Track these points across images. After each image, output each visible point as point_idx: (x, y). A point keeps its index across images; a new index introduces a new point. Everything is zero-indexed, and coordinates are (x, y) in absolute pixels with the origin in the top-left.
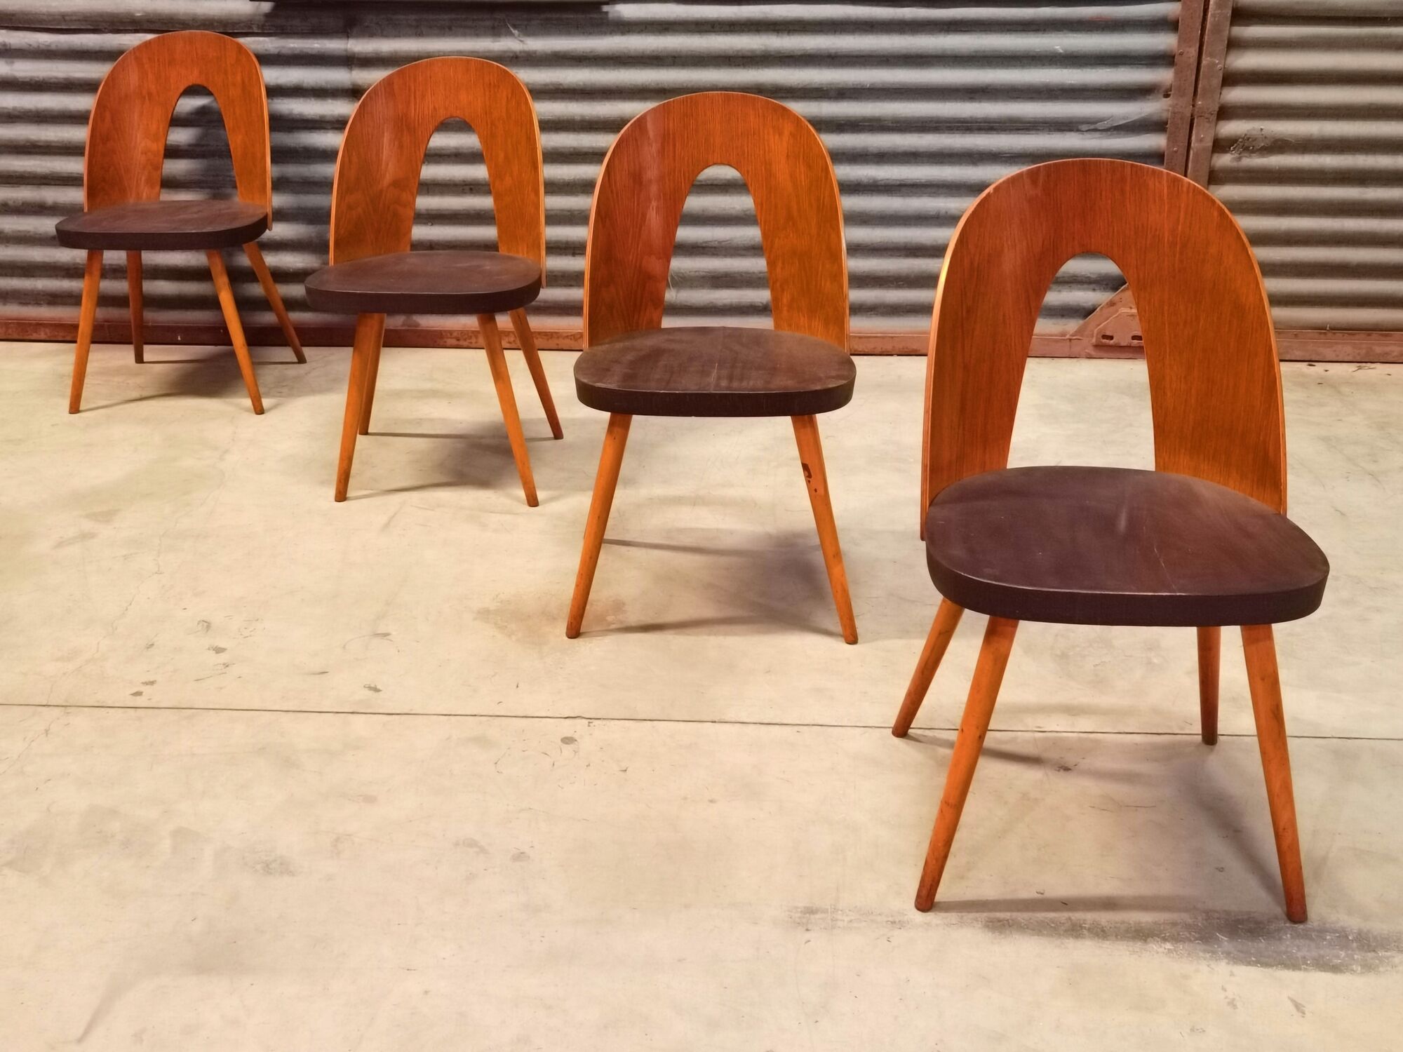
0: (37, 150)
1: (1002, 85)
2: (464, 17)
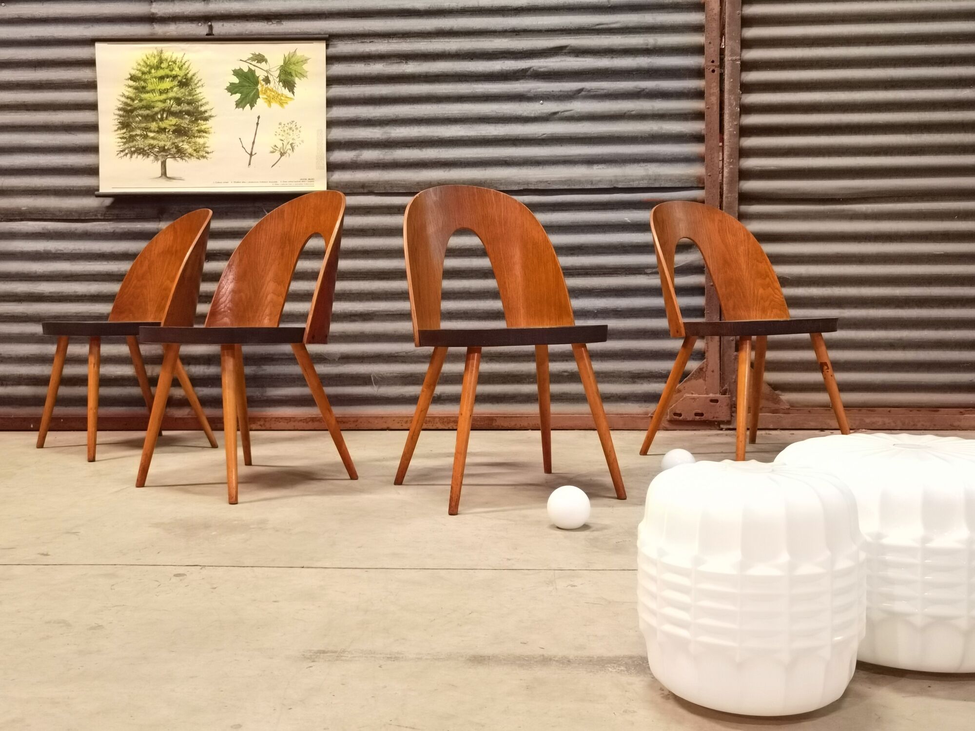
1: (591, 245)
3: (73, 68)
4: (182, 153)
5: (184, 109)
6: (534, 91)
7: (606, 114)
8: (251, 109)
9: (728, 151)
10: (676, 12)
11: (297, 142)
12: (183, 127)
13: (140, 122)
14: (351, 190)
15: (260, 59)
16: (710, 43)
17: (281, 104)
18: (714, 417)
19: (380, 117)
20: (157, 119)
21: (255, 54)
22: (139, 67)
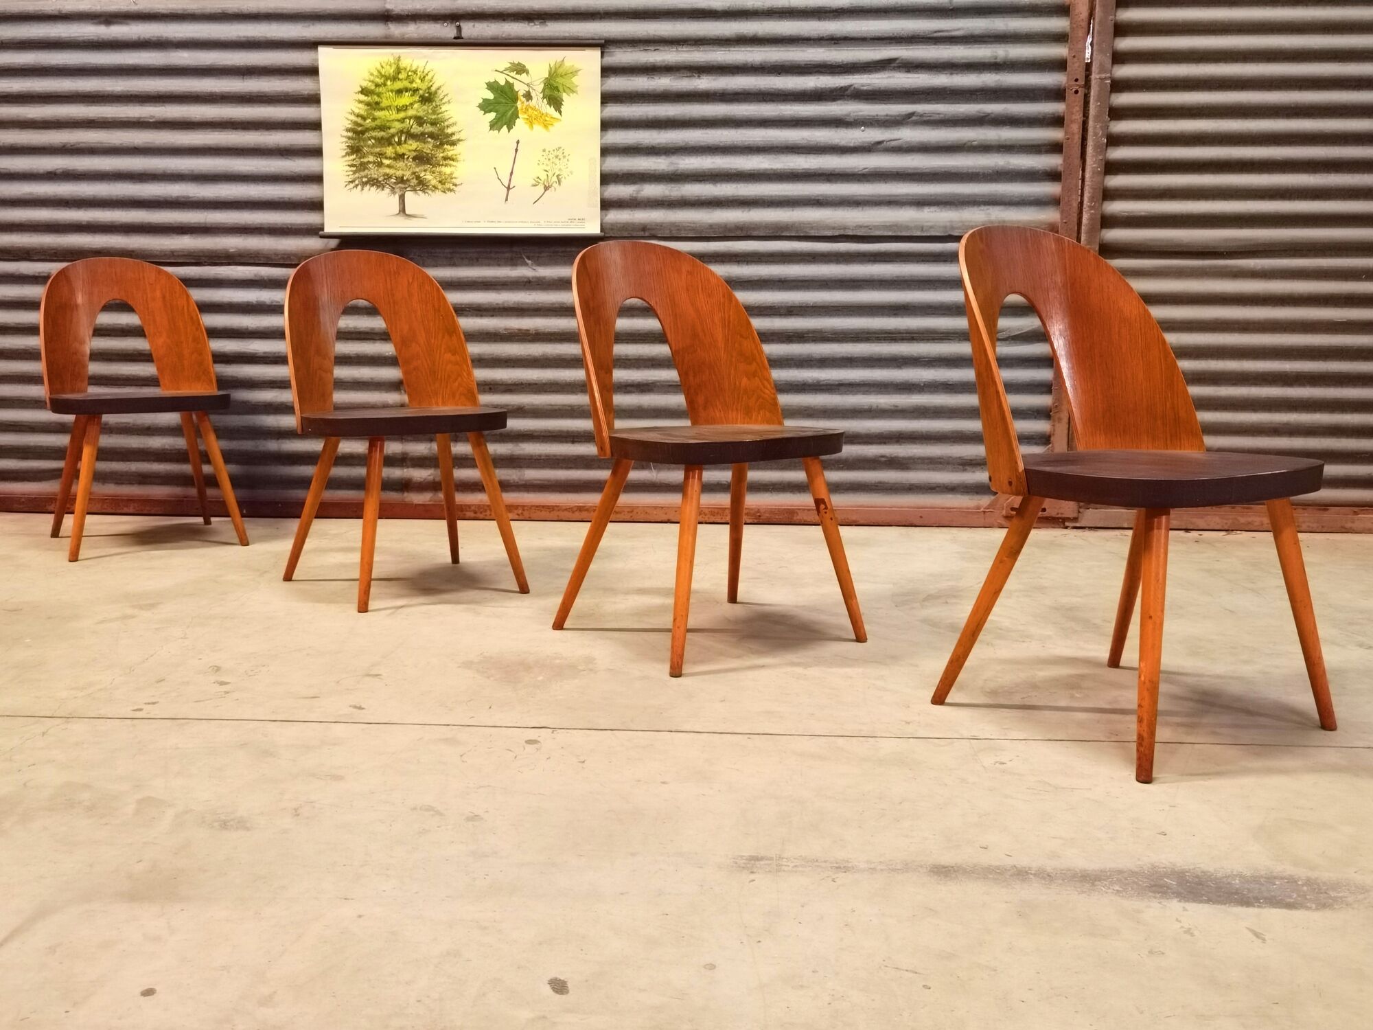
0: (143, 358)
1: (919, 303)
2: (489, 250)
3: (289, 77)
4: (423, 185)
5: (426, 131)
6: (855, 114)
7: (941, 145)
8: (509, 132)
9: (1089, 193)
10: (1034, 16)
11: (564, 173)
12: (425, 153)
13: (373, 146)
14: (629, 234)
15: (520, 69)
16: (1074, 57)
17: (546, 126)
18: (1058, 514)
19: (666, 143)
20: (393, 142)
21: (514, 63)
22: (372, 78)
